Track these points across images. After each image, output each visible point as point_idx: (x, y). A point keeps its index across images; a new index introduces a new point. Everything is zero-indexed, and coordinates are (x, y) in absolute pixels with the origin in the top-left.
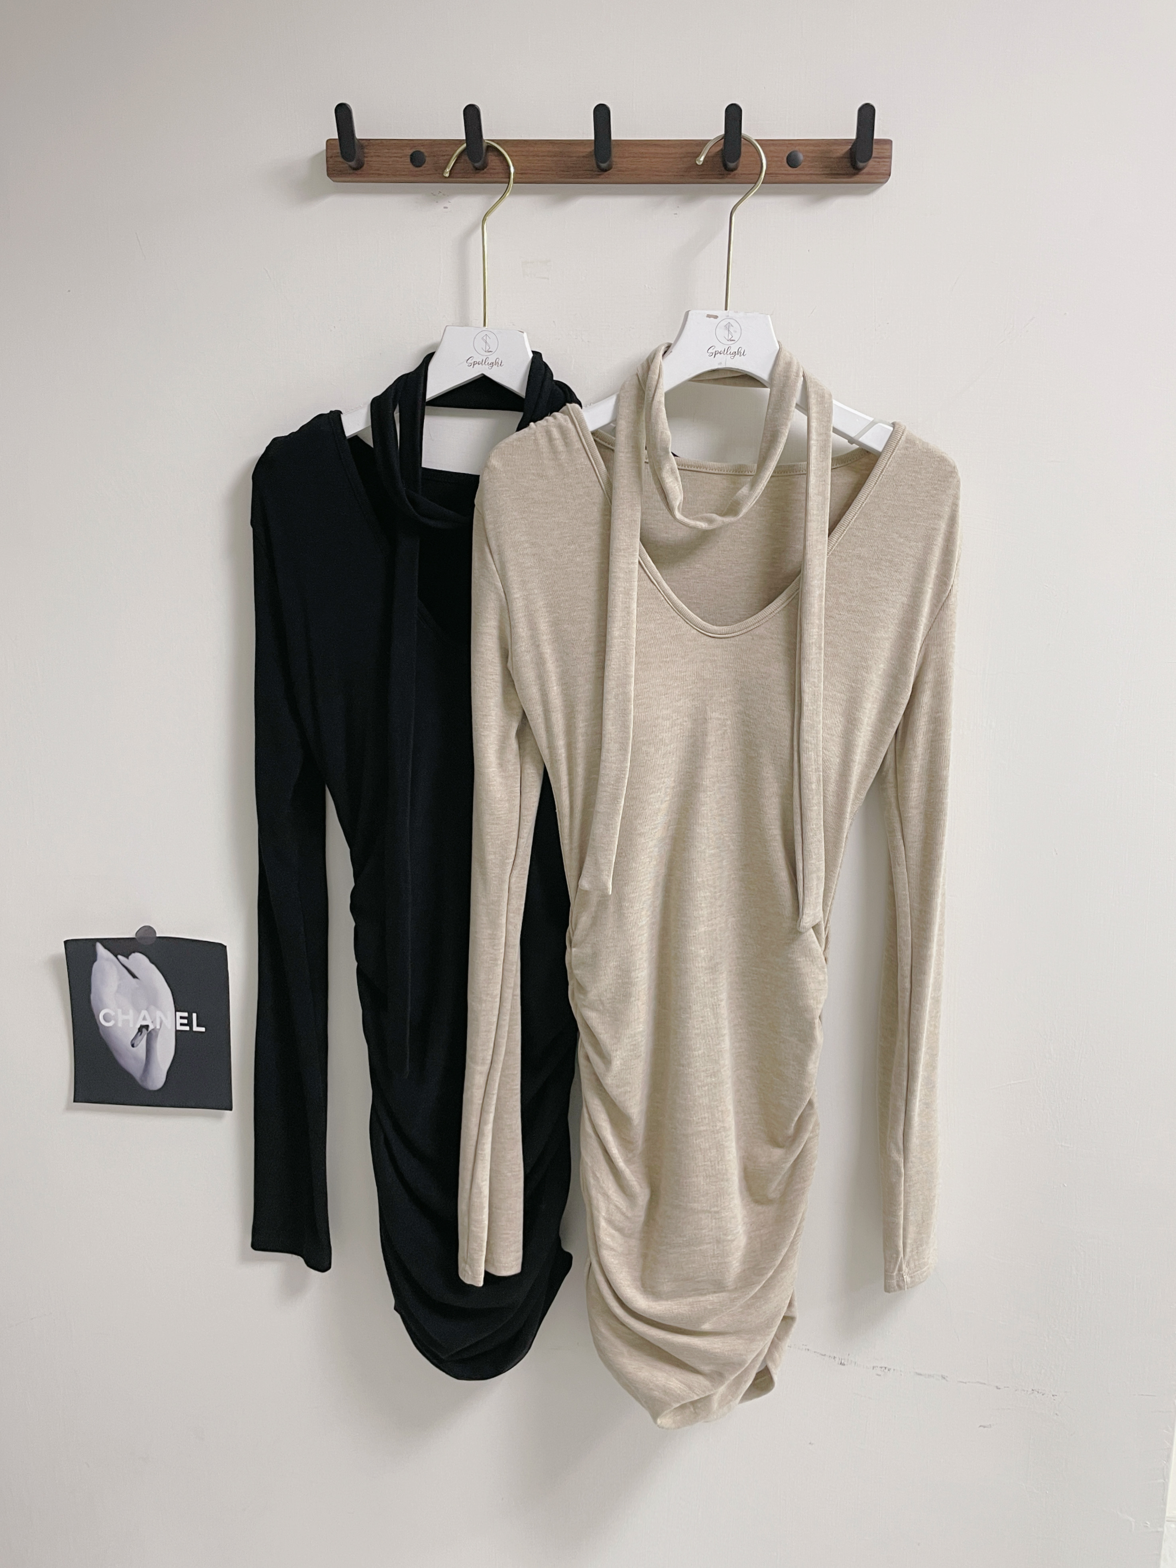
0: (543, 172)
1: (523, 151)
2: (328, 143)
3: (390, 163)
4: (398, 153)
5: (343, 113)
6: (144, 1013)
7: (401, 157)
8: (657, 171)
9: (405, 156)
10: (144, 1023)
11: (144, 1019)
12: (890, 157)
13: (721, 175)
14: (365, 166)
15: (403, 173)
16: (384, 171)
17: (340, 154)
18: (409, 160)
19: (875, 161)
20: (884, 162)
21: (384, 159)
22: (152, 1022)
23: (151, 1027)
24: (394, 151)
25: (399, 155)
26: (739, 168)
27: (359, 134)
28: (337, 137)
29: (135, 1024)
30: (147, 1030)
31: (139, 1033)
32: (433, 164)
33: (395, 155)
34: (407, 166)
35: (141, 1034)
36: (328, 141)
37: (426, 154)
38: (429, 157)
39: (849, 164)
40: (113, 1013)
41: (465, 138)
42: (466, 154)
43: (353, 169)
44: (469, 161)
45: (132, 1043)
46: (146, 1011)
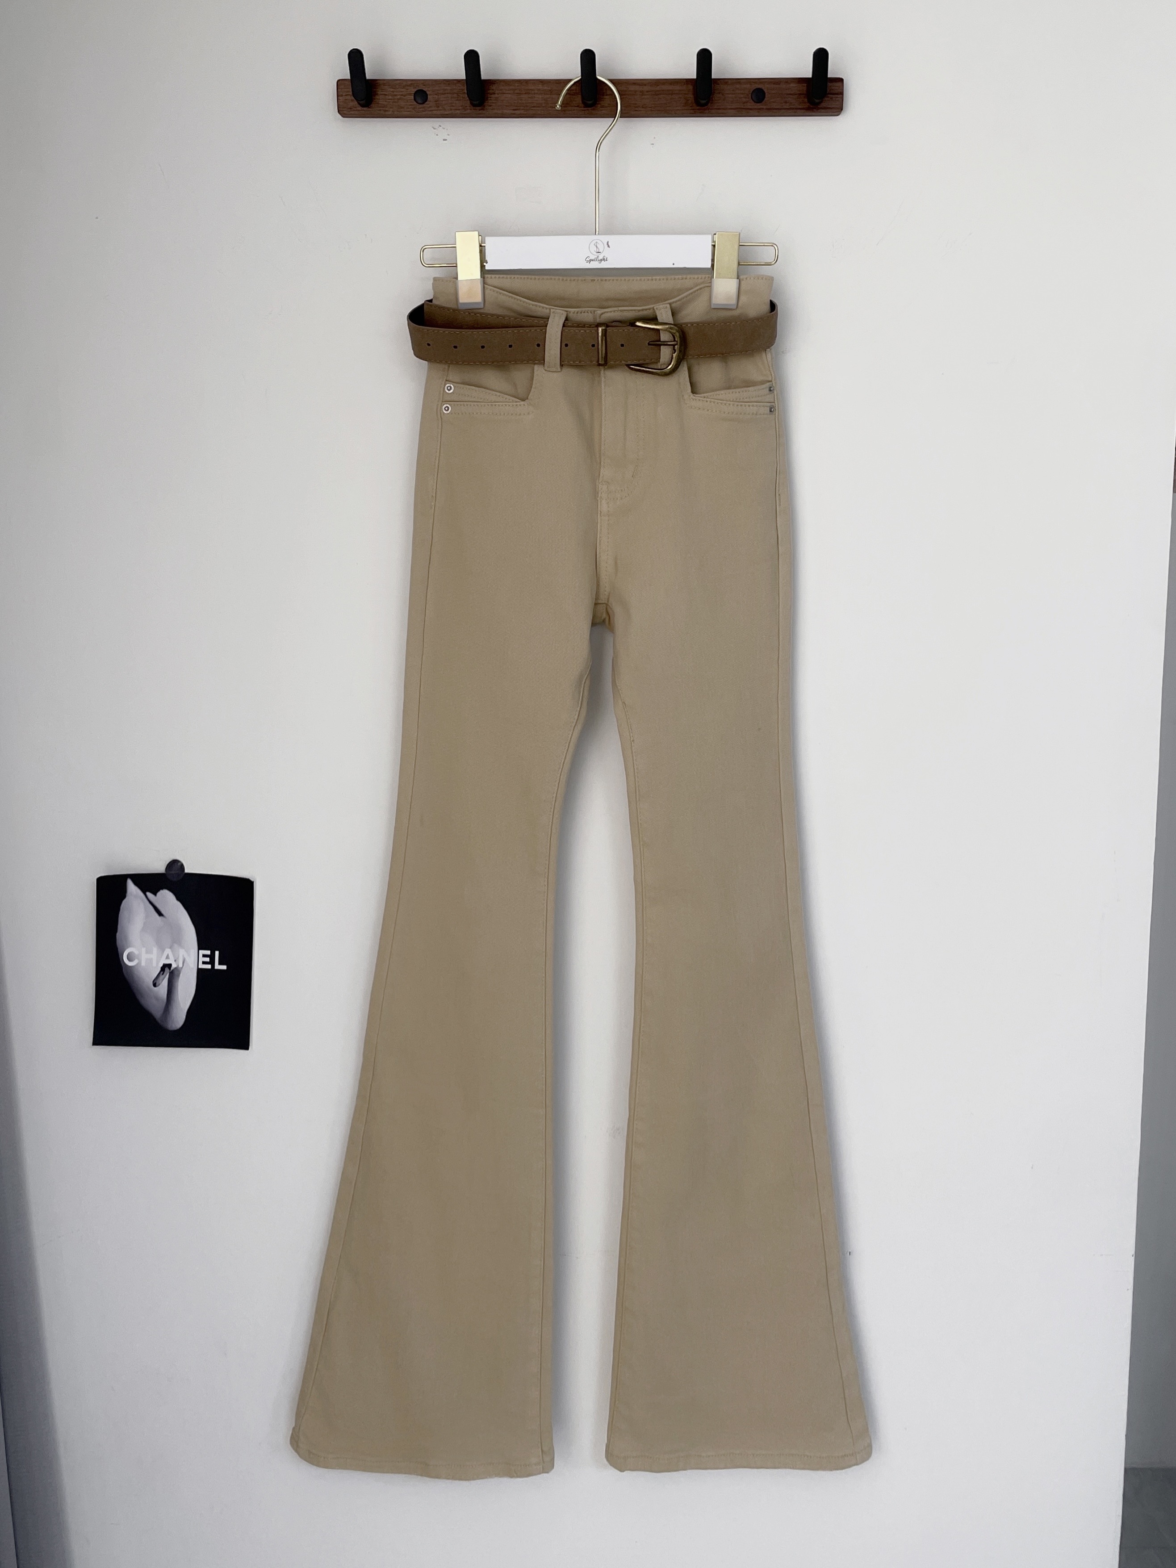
0: (535, 108)
1: (516, 89)
2: (339, 83)
3: (396, 101)
5: (356, 58)
7: (406, 96)
8: (635, 107)
9: (410, 94)
10: (167, 962)
11: (167, 957)
12: (842, 93)
13: (693, 109)
14: (372, 103)
15: (408, 110)
16: (391, 108)
17: (351, 93)
18: (413, 98)
19: (828, 97)
20: (836, 98)
21: (390, 97)
22: (175, 961)
23: (174, 966)
24: (401, 89)
25: (403, 93)
26: (708, 103)
27: (368, 77)
29: (157, 964)
30: (170, 969)
32: (436, 101)
33: (401, 93)
34: (411, 103)
35: (163, 974)
37: (428, 92)
38: (430, 95)
39: (806, 100)
40: (137, 952)
41: (465, 78)
42: (466, 92)
43: (362, 106)
44: (468, 99)
45: (154, 982)
46: (169, 950)
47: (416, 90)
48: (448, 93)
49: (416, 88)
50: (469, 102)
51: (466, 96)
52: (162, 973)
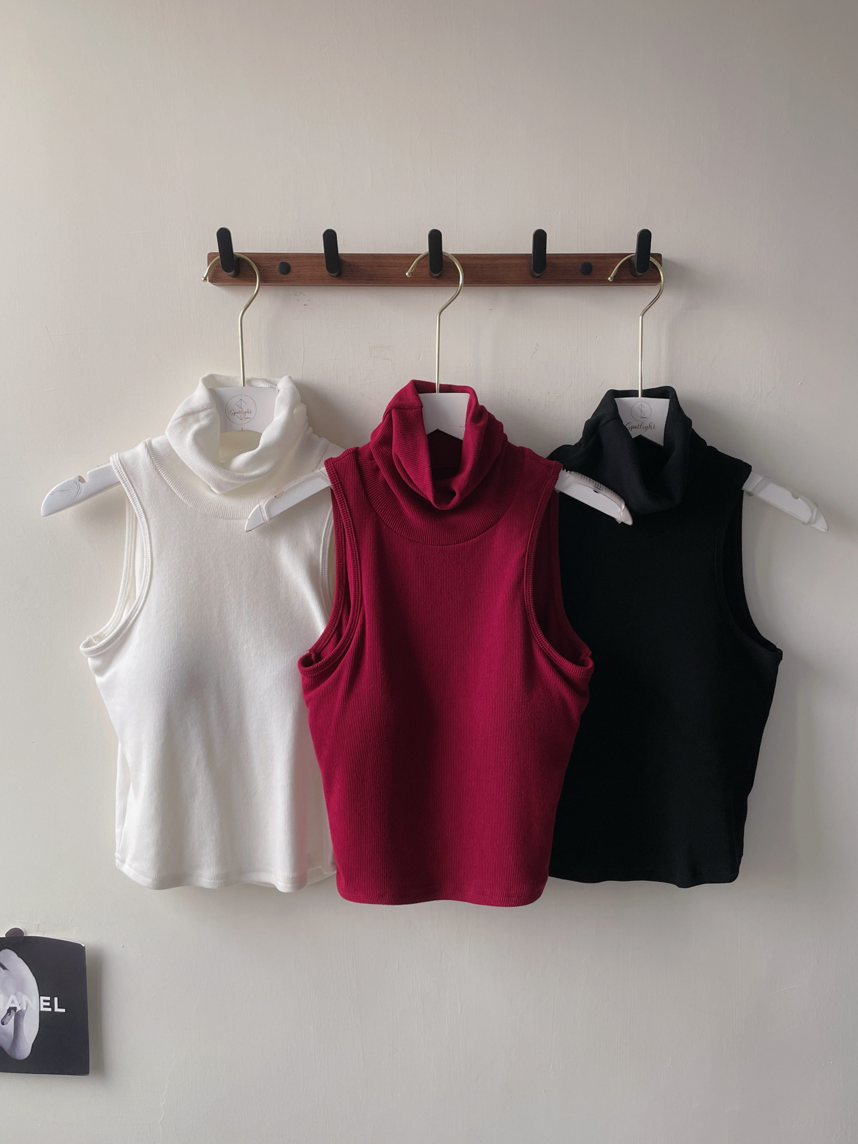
0: (387, 278)
1: (370, 262)
3: (262, 271)
5: (224, 235)
6: (12, 997)
8: (477, 278)
9: (275, 266)
10: (13, 1006)
11: (13, 1002)
13: (530, 281)
15: (274, 279)
17: (219, 264)
18: (277, 269)
20: (655, 270)
22: (19, 1005)
24: (267, 262)
25: (268, 265)
26: (543, 275)
27: (236, 249)
28: (218, 252)
29: (4, 1006)
32: (297, 272)
33: (265, 265)
34: (276, 274)
36: (210, 254)
37: (291, 265)
38: (293, 267)
39: (629, 273)
41: (323, 252)
42: (325, 264)
43: (233, 277)
44: (326, 270)
45: (2, 1021)
46: (14, 996)
47: (280, 262)
48: (308, 266)
49: (279, 260)
50: (327, 273)
51: (325, 268)
52: (9, 1013)
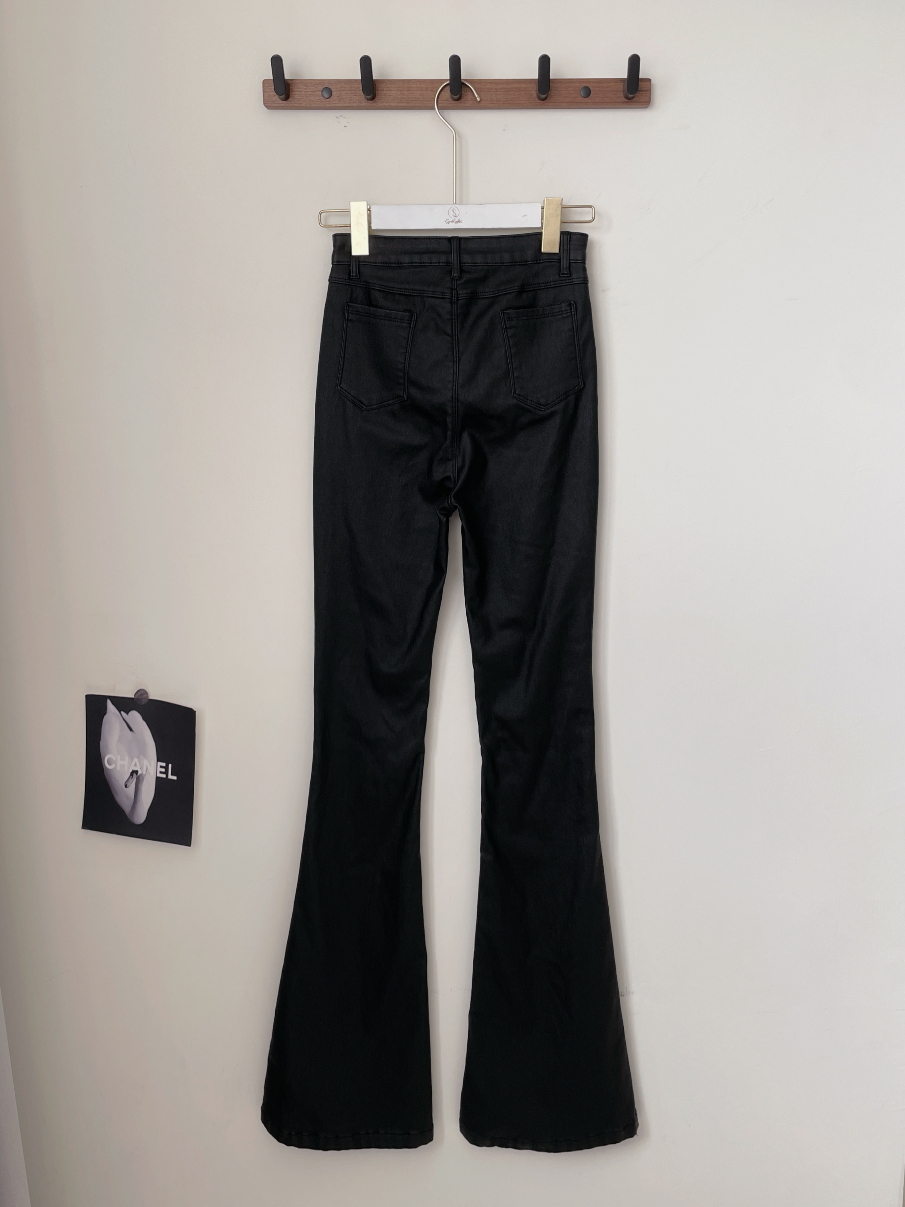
0: (414, 102)
1: (400, 87)
2: (264, 82)
3: (308, 96)
4: (312, 89)
5: (277, 62)
7: (314, 92)
8: (491, 101)
9: (319, 91)
10: (135, 769)
11: (135, 765)
12: (651, 91)
13: (536, 103)
14: (290, 97)
15: (317, 103)
16: (304, 101)
17: (274, 90)
18: (320, 94)
19: (640, 94)
20: (646, 94)
21: (304, 93)
22: (140, 767)
23: (140, 773)
24: (310, 87)
25: (314, 90)
26: (548, 98)
27: (287, 77)
28: (271, 77)
29: (127, 770)
30: (137, 774)
31: (131, 777)
32: (338, 96)
33: (311, 90)
34: (320, 98)
35: (132, 778)
36: (264, 81)
37: (332, 90)
38: (335, 91)
39: (622, 96)
40: (114, 758)
41: (360, 78)
42: (361, 88)
43: (282, 100)
44: (363, 94)
46: (137, 759)
47: (323, 87)
48: (348, 90)
50: (364, 97)
51: (362, 92)
